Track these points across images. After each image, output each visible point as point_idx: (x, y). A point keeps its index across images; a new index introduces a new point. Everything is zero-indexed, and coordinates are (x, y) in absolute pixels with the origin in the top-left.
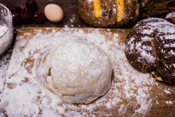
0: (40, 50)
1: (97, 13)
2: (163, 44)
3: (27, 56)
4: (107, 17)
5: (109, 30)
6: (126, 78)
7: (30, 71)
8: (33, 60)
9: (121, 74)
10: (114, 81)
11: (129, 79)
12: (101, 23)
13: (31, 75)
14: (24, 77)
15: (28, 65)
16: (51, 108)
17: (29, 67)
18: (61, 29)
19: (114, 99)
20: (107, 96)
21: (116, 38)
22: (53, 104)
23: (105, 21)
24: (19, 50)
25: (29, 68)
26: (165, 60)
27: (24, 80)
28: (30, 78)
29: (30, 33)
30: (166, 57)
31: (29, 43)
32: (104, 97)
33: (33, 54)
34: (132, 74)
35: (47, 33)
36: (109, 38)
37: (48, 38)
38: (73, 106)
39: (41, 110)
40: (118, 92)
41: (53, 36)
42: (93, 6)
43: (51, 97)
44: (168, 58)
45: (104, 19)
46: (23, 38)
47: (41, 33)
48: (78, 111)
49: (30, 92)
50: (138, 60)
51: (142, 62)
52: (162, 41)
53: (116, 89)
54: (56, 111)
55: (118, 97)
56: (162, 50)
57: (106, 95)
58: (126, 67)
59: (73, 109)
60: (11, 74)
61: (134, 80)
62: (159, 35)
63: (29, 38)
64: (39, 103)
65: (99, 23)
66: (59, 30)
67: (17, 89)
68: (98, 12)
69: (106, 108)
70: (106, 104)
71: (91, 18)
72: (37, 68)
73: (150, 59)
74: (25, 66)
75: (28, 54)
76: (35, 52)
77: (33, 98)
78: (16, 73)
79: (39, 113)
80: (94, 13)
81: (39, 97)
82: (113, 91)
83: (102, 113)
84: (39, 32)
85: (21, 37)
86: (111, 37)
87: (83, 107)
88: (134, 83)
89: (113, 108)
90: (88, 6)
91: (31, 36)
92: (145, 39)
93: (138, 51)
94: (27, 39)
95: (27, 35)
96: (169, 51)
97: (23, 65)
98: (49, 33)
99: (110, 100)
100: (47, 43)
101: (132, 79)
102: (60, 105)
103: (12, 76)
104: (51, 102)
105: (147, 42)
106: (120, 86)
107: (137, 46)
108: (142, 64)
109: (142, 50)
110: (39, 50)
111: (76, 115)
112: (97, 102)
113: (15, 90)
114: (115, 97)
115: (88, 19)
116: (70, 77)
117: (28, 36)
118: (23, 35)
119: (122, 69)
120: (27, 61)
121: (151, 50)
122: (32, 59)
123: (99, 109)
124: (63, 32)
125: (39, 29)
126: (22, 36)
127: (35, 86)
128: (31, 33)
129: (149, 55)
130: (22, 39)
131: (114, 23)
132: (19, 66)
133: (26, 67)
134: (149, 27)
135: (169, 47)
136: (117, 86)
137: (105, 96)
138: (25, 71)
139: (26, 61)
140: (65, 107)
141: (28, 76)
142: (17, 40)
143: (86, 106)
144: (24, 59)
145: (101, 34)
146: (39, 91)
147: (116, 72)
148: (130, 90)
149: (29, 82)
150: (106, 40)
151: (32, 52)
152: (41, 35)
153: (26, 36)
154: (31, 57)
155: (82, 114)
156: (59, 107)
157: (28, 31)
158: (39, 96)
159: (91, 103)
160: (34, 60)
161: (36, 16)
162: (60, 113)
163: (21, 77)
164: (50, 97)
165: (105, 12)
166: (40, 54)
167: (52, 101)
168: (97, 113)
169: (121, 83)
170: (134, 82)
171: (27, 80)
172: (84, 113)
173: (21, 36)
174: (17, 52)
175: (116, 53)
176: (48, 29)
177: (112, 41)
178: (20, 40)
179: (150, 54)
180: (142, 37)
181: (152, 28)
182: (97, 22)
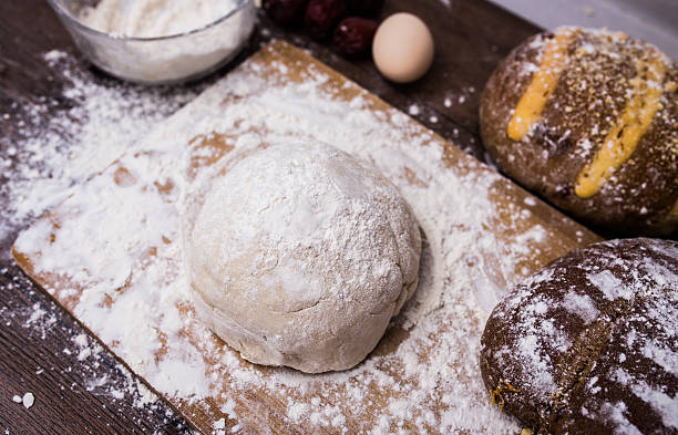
0: (272, 132)
1: (519, 120)
2: (616, 363)
3: (224, 126)
4: (546, 153)
5: (530, 201)
6: (427, 383)
7: (195, 170)
8: (228, 146)
9: (422, 358)
10: (381, 362)
11: (432, 392)
12: (515, 161)
13: (187, 183)
14: (168, 175)
15: (206, 152)
16: (155, 300)
17: (204, 158)
18: (382, 109)
19: (328, 410)
20: (317, 386)
21: (530, 242)
22: (166, 293)
23: (532, 164)
24: (221, 100)
25: (200, 161)
26: (576, 419)
27: (162, 182)
28: (178, 189)
29: (289, 68)
30: (585, 411)
31: (260, 96)
32: (308, 379)
33: (243, 133)
34: (459, 387)
35: (335, 97)
36: (503, 226)
37: (323, 112)
38: (208, 335)
39: (128, 284)
40: (360, 398)
41: (341, 116)
42: (526, 90)
43: (182, 272)
44: (590, 420)
45: (530, 156)
46: (260, 74)
47: (317, 87)
48: (206, 359)
49: (148, 222)
50: (498, 355)
51: (504, 367)
52: (623, 350)
53: (365, 388)
54: (157, 315)
55: (346, 412)
56: (594, 380)
57: (318, 379)
58: (463, 349)
59: (200, 345)
60: (147, 149)
61: (446, 407)
62: (636, 324)
63: (275, 81)
64: (140, 266)
65: (512, 158)
66: (371, 108)
67: (129, 193)
68: (523, 122)
69: (283, 412)
70: (291, 402)
71: (496, 126)
72: (218, 175)
73: (536, 381)
74: (196, 148)
75: (233, 123)
76: (253, 129)
77: (138, 243)
78: (162, 153)
79: (119, 289)
80: (512, 117)
81: (153, 251)
82: (348, 385)
83: (260, 416)
84: (315, 79)
85: (256, 67)
86: (513, 227)
87: (230, 359)
88: (438, 416)
89: (299, 429)
90: (512, 83)
91: (283, 79)
92: (578, 302)
93: (519, 325)
94: (267, 80)
95: (277, 70)
96: (614, 401)
97: (193, 145)
98: (339, 98)
99: (316, 401)
100: (304, 125)
101: (446, 399)
102: (183, 308)
103: (146, 153)
104: (168, 284)
105: (574, 315)
106: (384, 388)
107: (530, 308)
108: (501, 375)
109: (532, 329)
110: (267, 132)
111: (194, 363)
112: (273, 377)
113: (121, 192)
114: (337, 407)
115: (487, 125)
116: (223, 245)
117: (276, 74)
118: (268, 64)
119: (444, 345)
120: (211, 140)
121: (562, 354)
122: (229, 141)
123: (262, 401)
124: (380, 120)
125: (322, 72)
126: (263, 64)
127: (173, 217)
128: (292, 70)
129: (544, 363)
130: (255, 73)
131: (559, 188)
132: (184, 140)
133: (195, 154)
134: (635, 274)
135: (628, 386)
136: (373, 381)
137: (313, 380)
138: (185, 163)
139: (210, 137)
140: (187, 322)
141: (180, 180)
142: (241, 70)
143: (238, 362)
144: (211, 130)
145: (492, 198)
146: (167, 235)
147: (418, 341)
148: (401, 424)
149: (167, 197)
150: (485, 228)
151: (244, 126)
152: (313, 91)
153: (273, 71)
154: (231, 137)
155: (208, 373)
156: (176, 310)
157: (289, 59)
158: (155, 249)
159: (259, 367)
160: (231, 147)
161: (344, 28)
162: (163, 328)
163: (162, 170)
164: (178, 269)
165: (547, 133)
166: (259, 142)
167: (172, 284)
168: (247, 403)
169: (396, 381)
170: (442, 412)
171: (167, 188)
172: (215, 376)
173: (258, 63)
174: (209, 102)
175: (476, 290)
176: (348, 84)
177: (502, 243)
178: (248, 74)
179: (548, 364)
180: (575, 289)
181: (639, 285)
182: (507, 153)
